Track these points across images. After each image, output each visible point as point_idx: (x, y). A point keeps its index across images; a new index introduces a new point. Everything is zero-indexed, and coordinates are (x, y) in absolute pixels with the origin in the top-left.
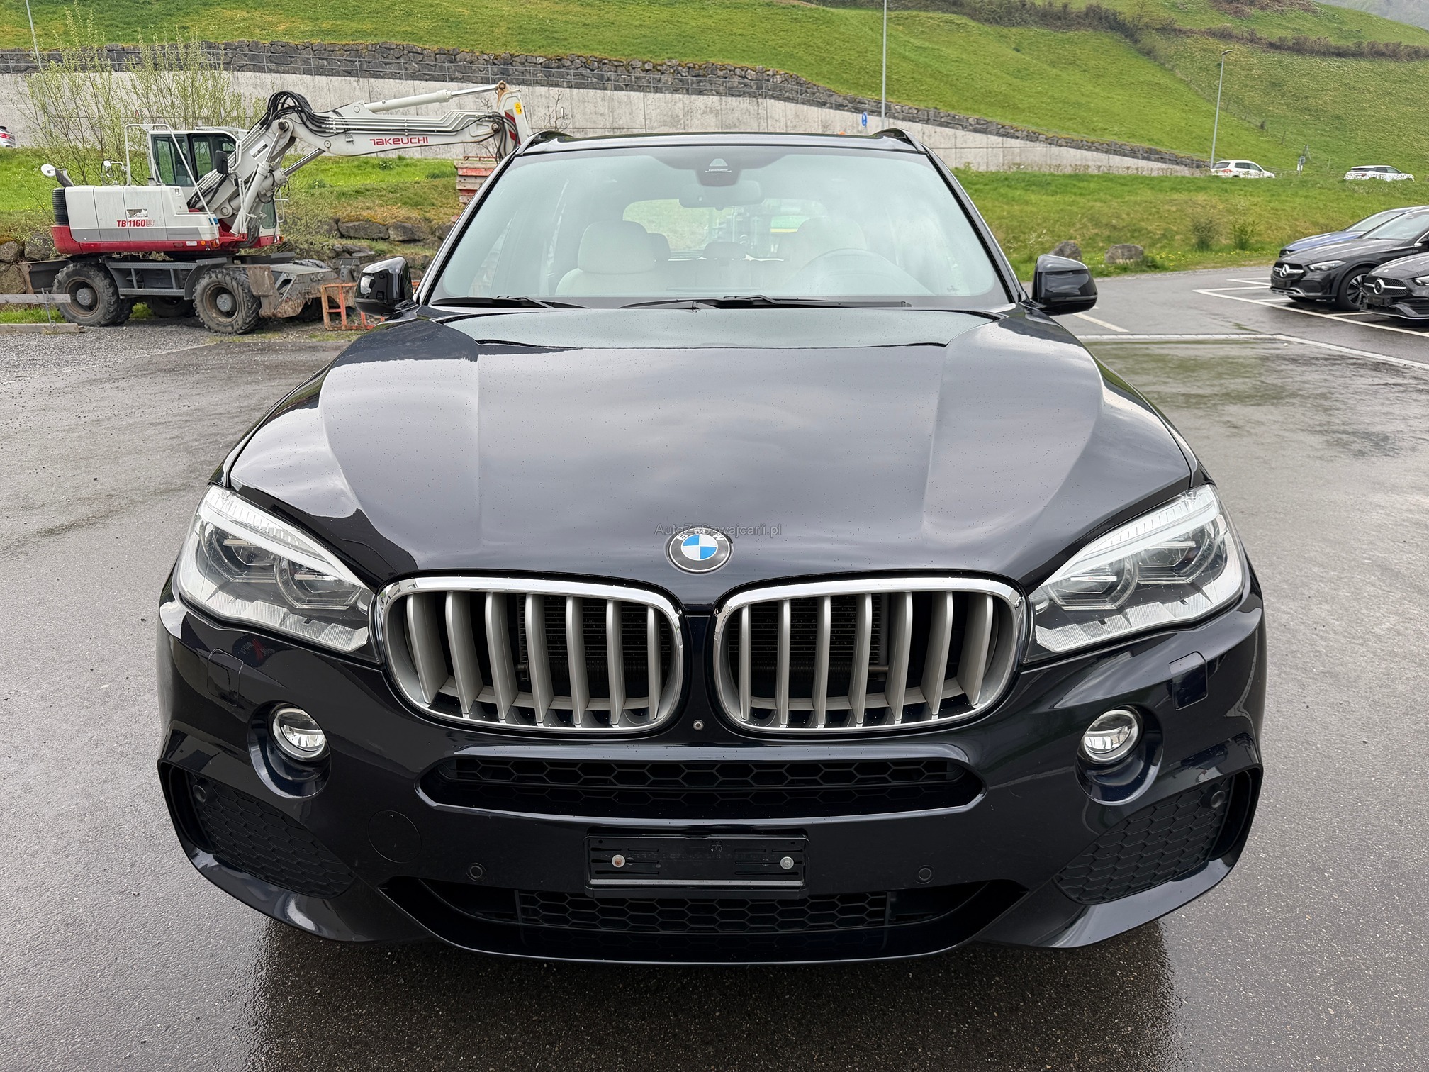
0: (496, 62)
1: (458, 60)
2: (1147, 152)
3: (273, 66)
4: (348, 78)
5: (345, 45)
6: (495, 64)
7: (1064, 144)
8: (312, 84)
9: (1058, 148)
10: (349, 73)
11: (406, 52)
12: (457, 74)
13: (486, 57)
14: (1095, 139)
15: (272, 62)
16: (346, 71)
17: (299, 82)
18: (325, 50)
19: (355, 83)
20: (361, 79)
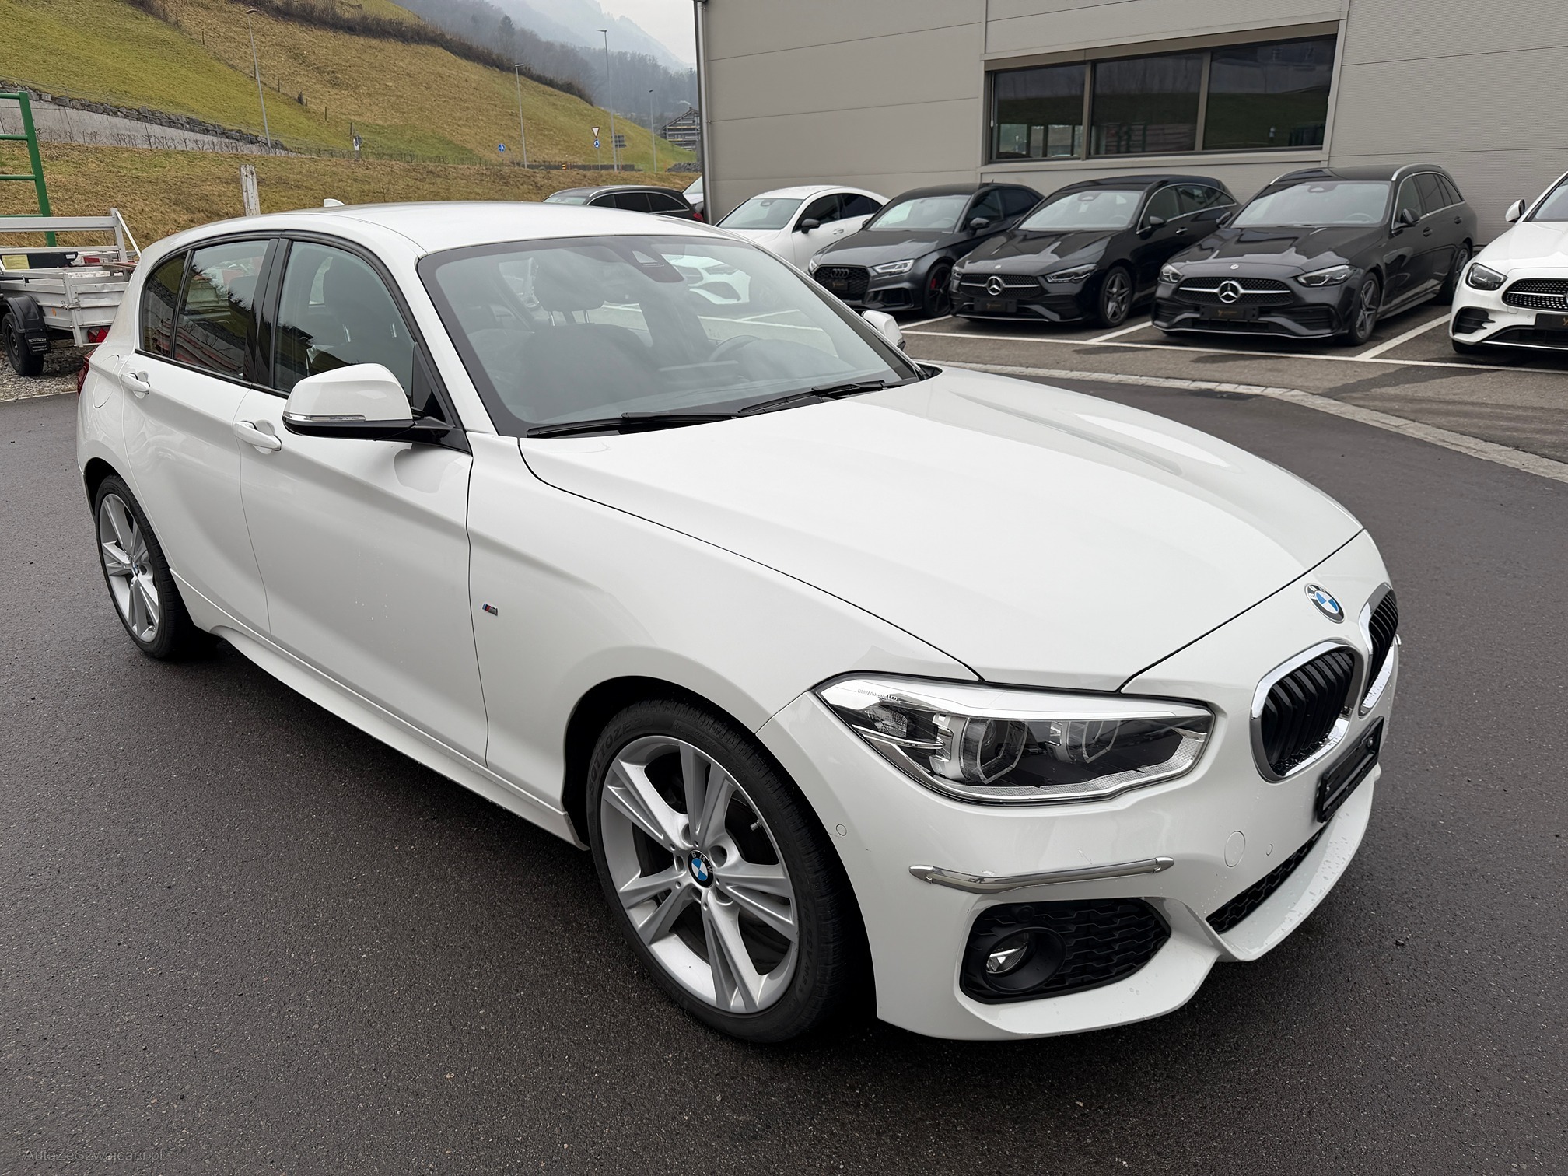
2: (188, 122)
7: (78, 106)
9: (75, 112)
14: (117, 103)
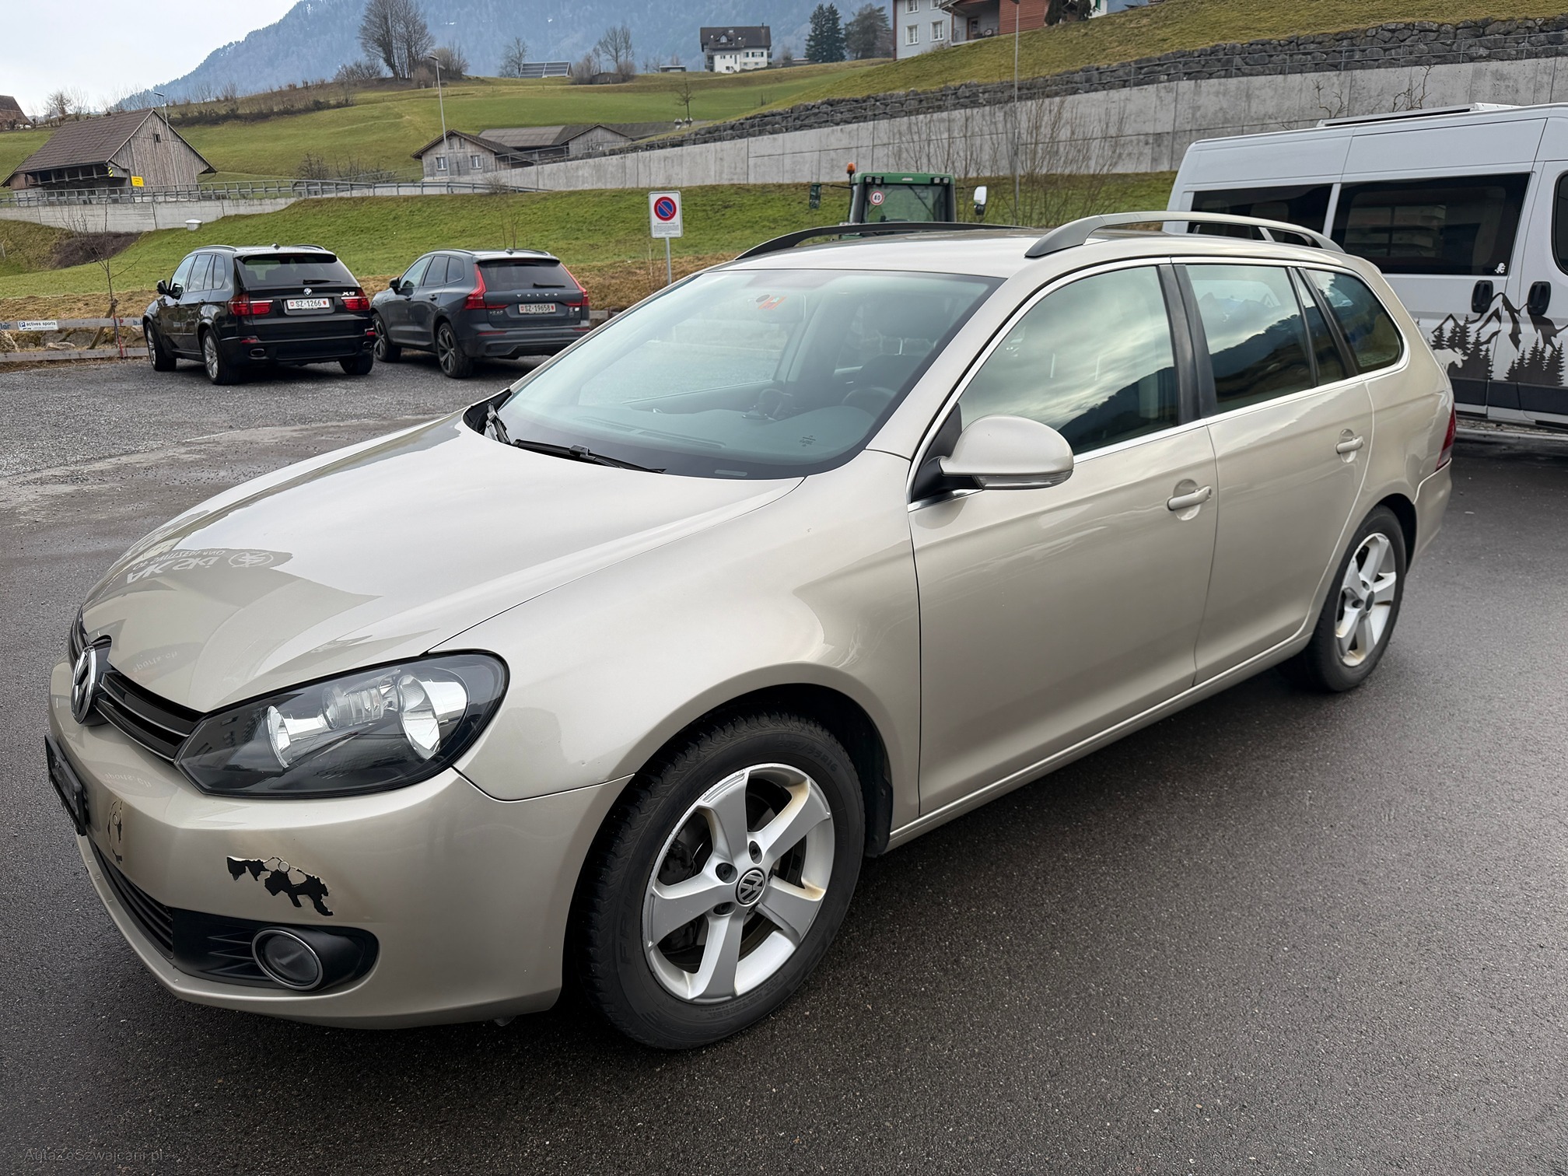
0: (1545, 28)
1: (1487, 32)
3: (1246, 68)
4: (1328, 73)
5: (1337, 34)
6: (1544, 32)
8: (1283, 85)
10: (1335, 67)
11: (1415, 32)
12: (1483, 52)
13: (1530, 24)
15: (1247, 64)
16: (1331, 65)
17: (1268, 85)
18: (1312, 42)
19: (1335, 78)
20: (1343, 73)
